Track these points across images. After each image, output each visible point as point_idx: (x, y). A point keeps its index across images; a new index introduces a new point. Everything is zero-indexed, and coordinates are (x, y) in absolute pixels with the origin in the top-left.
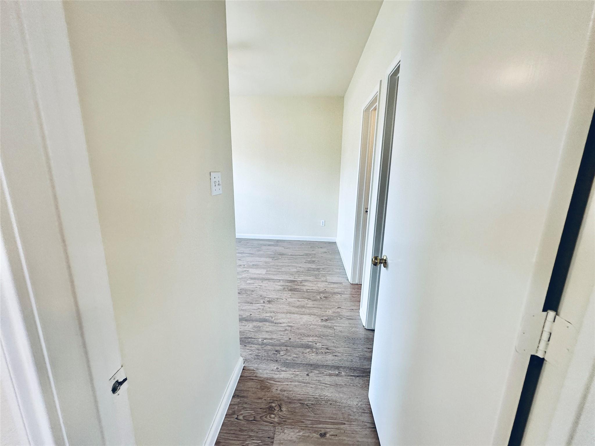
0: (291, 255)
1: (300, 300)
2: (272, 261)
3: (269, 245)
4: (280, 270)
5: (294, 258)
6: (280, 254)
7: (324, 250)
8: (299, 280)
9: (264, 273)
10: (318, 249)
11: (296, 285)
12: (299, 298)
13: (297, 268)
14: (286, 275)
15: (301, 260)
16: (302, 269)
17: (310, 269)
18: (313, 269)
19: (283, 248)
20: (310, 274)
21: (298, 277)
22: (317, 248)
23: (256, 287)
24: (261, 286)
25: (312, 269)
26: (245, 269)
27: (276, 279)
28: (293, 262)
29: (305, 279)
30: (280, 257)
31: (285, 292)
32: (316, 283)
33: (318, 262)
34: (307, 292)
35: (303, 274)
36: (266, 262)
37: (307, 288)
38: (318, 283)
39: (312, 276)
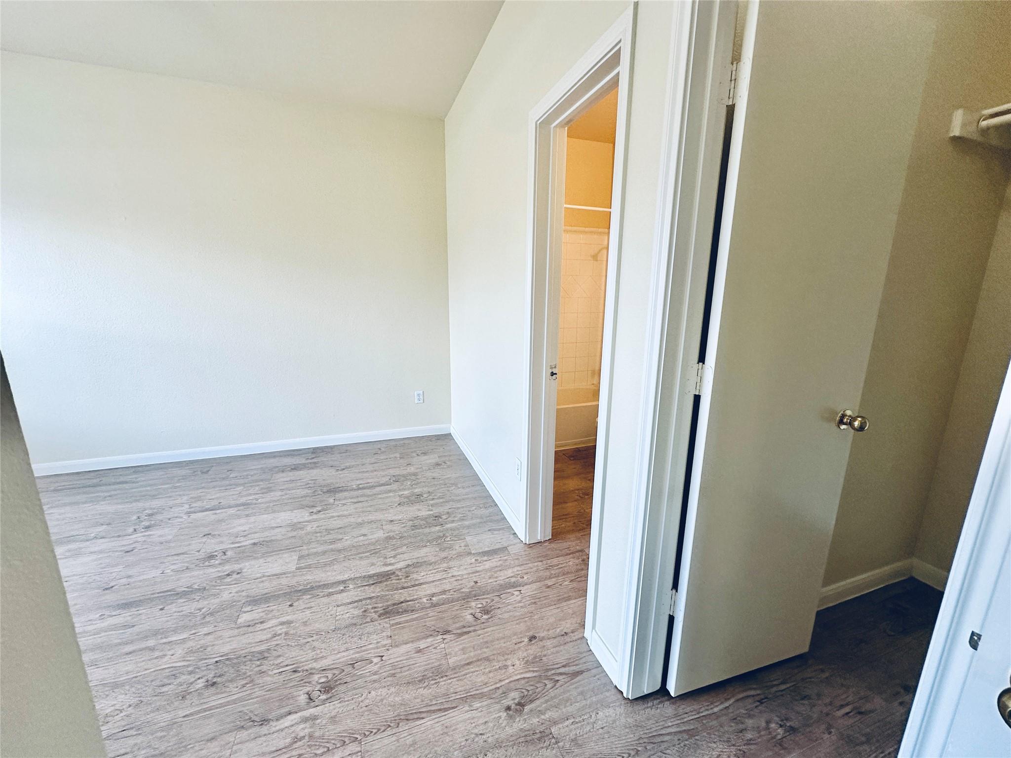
0: (359, 489)
1: (422, 644)
2: (311, 518)
3: (295, 468)
4: (339, 546)
5: (368, 496)
6: (329, 491)
7: (432, 459)
8: (399, 566)
9: (292, 567)
10: (419, 457)
11: (397, 589)
12: (418, 639)
14: (361, 558)
15: (387, 497)
16: (396, 528)
17: (417, 522)
18: (425, 519)
19: (333, 472)
20: (422, 540)
21: (394, 557)
22: (414, 454)
23: (275, 635)
24: (289, 623)
25: (422, 520)
26: (228, 568)
27: (332, 579)
28: (369, 509)
29: (415, 561)
30: (331, 501)
31: (370, 628)
32: (445, 565)
33: (431, 497)
34: (434, 605)
35: (406, 542)
36: (295, 526)
37: (429, 589)
38: (451, 564)
39: (428, 544)
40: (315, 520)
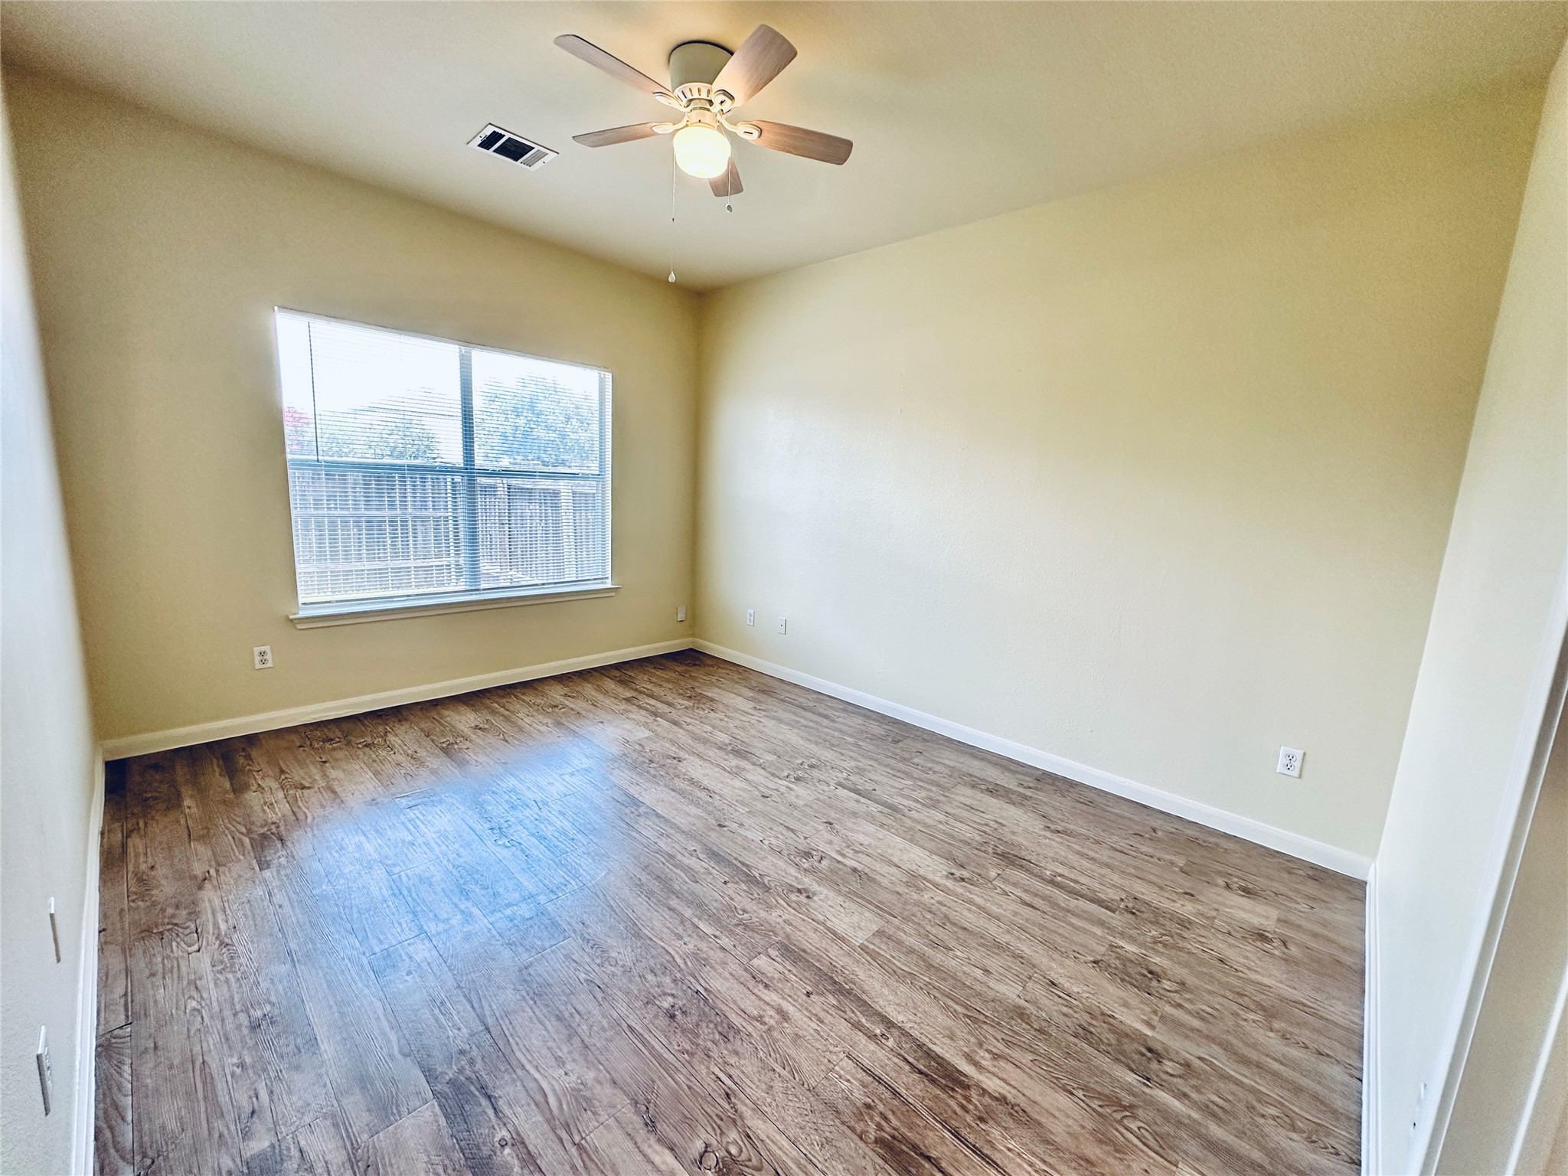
0: (1052, 882)
2: (943, 881)
3: (993, 790)
4: (938, 957)
5: (1054, 905)
6: (1004, 857)
7: (1261, 915)
8: (992, 1084)
9: (859, 938)
10: (1227, 893)
11: (944, 1123)
13: (1030, 984)
14: (947, 1007)
15: (1085, 931)
16: (1050, 1006)
17: (1099, 1028)
18: (1124, 1034)
19: (1038, 825)
20: (1073, 1074)
21: (996, 1057)
22: (1221, 881)
23: (759, 1019)
24: (784, 1016)
25: (1113, 1030)
27: (881, 1005)
28: (1037, 931)
29: (1024, 1102)
30: (993, 874)
31: (848, 1144)
33: (1177, 997)
35: (1042, 1047)
36: (914, 880)
39: (1080, 1094)
40: (946, 891)
